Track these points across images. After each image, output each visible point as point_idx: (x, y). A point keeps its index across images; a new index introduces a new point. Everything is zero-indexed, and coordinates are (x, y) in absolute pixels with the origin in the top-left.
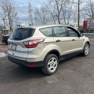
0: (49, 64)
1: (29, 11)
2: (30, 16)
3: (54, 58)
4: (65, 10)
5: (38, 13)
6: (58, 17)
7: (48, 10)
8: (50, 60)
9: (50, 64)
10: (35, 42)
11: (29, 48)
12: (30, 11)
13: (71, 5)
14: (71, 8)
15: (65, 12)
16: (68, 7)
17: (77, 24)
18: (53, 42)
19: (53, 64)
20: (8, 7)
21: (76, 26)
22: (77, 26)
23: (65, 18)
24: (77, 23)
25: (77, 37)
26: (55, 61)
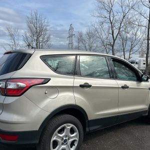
0: (54, 138)
1: (69, 37)
2: (69, 44)
3: (72, 125)
4: (125, 36)
5: (82, 39)
6: (113, 47)
7: (97, 35)
8: (59, 128)
9: (59, 140)
10: (22, 84)
11: (6, 95)
12: (71, 36)
13: (136, 29)
14: (136, 35)
15: (125, 40)
16: (131, 33)
17: (144, 61)
18: (73, 87)
19: (65, 141)
20: (38, 28)
21: (142, 63)
22: (144, 64)
23: (124, 50)
24: (145, 59)
25: (134, 80)
26: (72, 131)
